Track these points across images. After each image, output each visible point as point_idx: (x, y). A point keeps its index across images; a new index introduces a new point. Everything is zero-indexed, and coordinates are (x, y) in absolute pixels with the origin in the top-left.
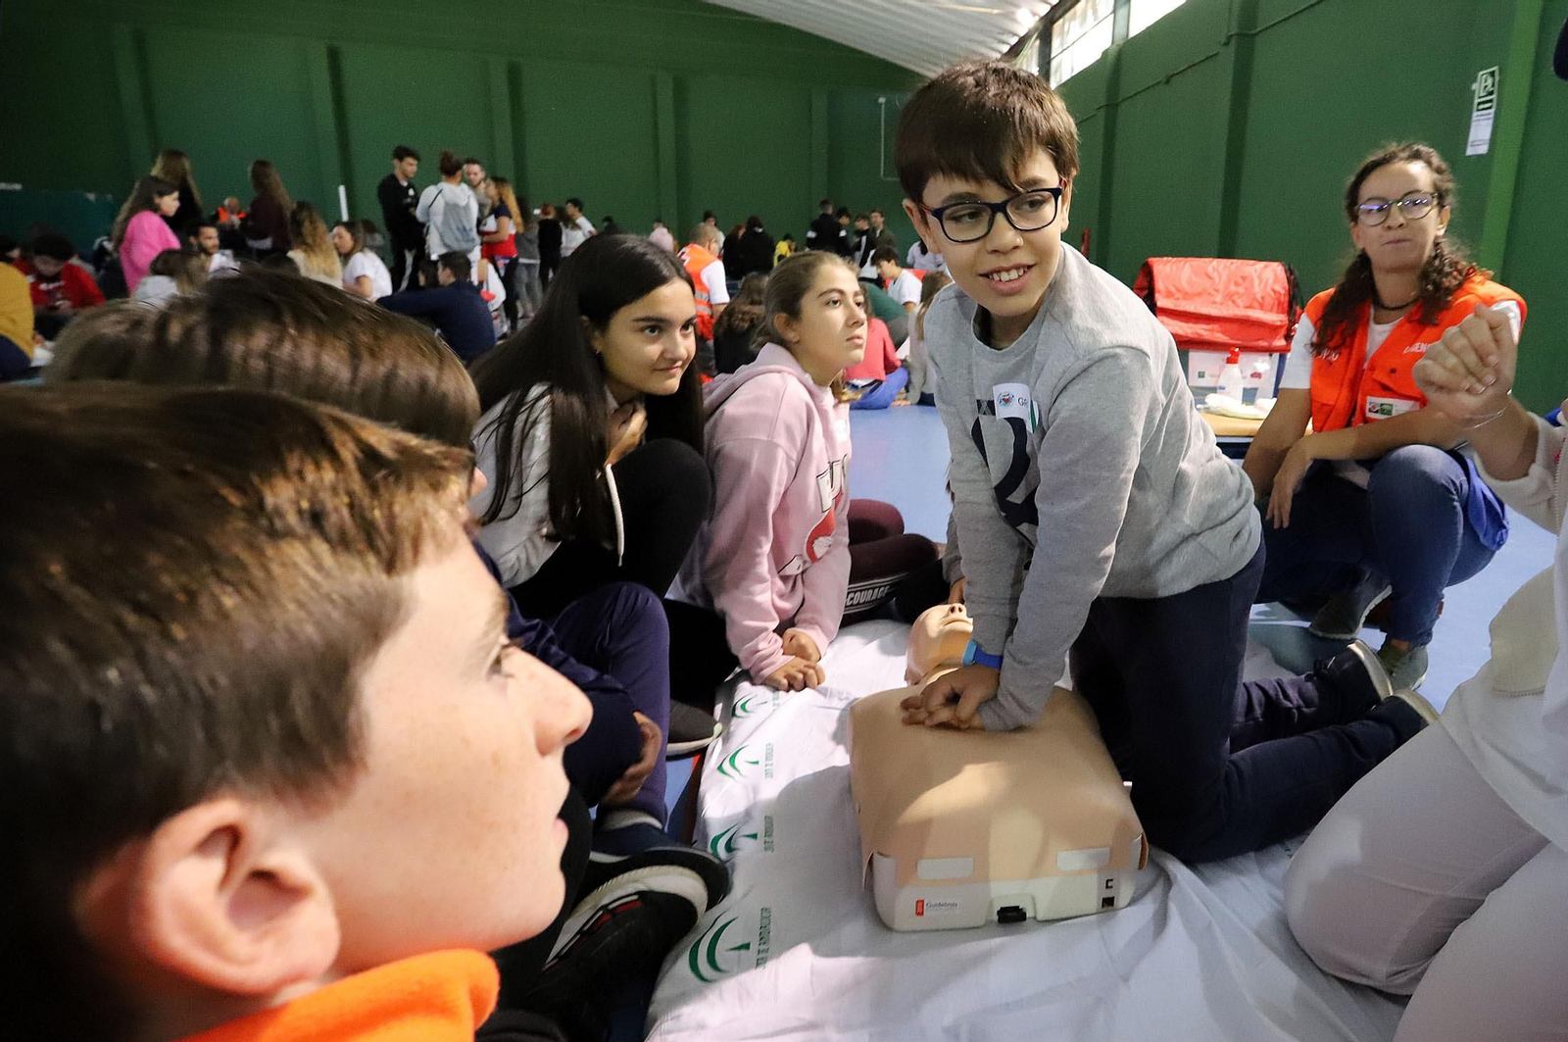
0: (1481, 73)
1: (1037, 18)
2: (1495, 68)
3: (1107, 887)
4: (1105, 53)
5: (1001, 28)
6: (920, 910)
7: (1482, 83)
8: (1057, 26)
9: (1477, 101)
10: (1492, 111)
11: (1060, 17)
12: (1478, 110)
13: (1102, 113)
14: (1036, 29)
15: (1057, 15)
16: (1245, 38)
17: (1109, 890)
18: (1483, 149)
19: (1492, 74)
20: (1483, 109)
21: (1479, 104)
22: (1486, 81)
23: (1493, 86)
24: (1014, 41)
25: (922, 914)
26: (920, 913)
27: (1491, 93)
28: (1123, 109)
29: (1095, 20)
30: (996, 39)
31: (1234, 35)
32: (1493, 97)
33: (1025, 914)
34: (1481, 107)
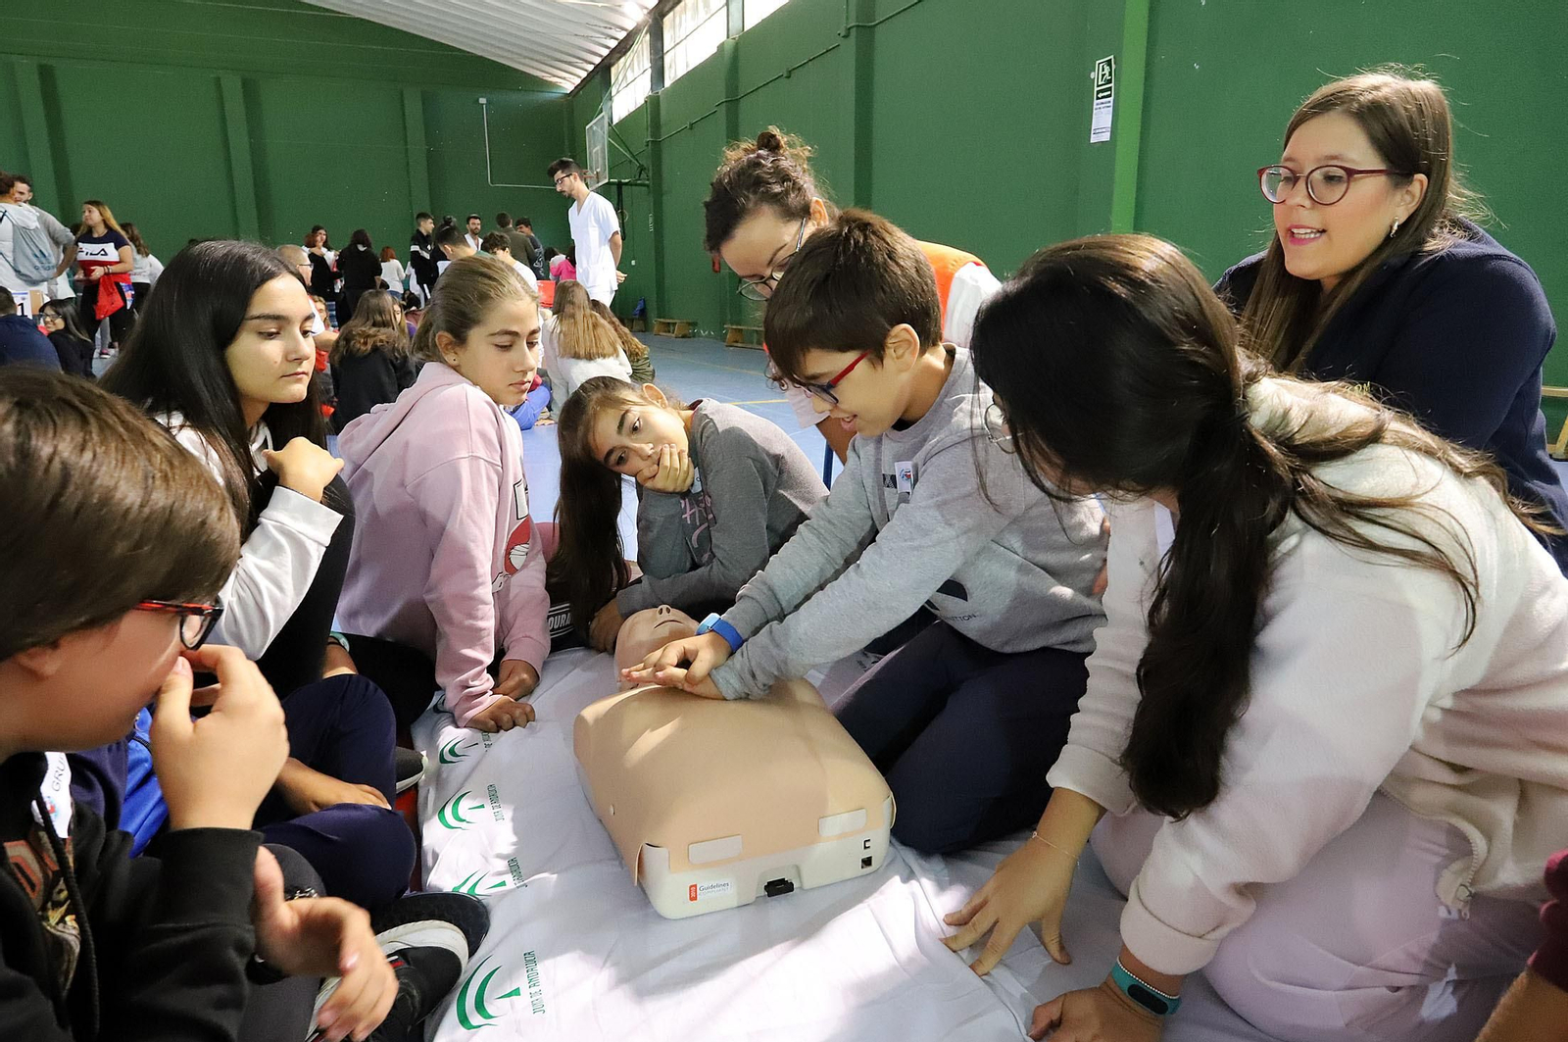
0: (1098, 62)
1: (646, 11)
2: (1112, 57)
3: (865, 848)
4: (721, 47)
5: (608, 23)
6: (693, 895)
7: (1099, 73)
8: (667, 20)
9: (1096, 89)
10: (1111, 99)
11: (668, 12)
12: (1098, 98)
13: (723, 110)
14: (645, 23)
15: (666, 9)
16: (865, 32)
17: (867, 850)
18: (1106, 137)
19: (1109, 63)
20: (1103, 97)
21: (1098, 92)
22: (1103, 70)
23: (1110, 74)
24: (622, 35)
25: (695, 898)
26: (693, 898)
27: (1110, 81)
28: (744, 105)
29: (707, 13)
30: (603, 34)
31: (853, 27)
32: (1112, 85)
33: (792, 884)
34: (1100, 95)
